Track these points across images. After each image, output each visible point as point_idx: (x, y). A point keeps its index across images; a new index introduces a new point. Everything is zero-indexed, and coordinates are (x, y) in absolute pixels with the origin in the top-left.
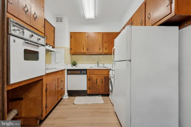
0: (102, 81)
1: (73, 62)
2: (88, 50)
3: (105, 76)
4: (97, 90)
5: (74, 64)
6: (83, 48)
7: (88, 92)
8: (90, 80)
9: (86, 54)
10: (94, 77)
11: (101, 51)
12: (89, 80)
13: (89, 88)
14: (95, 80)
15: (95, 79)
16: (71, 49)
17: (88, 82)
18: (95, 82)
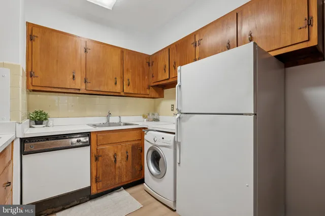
0: (128, 156)
1: (36, 112)
2: (86, 82)
3: (134, 143)
4: (115, 179)
5: (39, 119)
6: (72, 77)
7: (94, 191)
8: (100, 159)
9: (81, 92)
10: (109, 150)
11: (118, 89)
12: (97, 159)
13: (95, 179)
14: (112, 157)
15: (111, 155)
16: (30, 74)
17: (94, 163)
18: (112, 161)
